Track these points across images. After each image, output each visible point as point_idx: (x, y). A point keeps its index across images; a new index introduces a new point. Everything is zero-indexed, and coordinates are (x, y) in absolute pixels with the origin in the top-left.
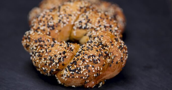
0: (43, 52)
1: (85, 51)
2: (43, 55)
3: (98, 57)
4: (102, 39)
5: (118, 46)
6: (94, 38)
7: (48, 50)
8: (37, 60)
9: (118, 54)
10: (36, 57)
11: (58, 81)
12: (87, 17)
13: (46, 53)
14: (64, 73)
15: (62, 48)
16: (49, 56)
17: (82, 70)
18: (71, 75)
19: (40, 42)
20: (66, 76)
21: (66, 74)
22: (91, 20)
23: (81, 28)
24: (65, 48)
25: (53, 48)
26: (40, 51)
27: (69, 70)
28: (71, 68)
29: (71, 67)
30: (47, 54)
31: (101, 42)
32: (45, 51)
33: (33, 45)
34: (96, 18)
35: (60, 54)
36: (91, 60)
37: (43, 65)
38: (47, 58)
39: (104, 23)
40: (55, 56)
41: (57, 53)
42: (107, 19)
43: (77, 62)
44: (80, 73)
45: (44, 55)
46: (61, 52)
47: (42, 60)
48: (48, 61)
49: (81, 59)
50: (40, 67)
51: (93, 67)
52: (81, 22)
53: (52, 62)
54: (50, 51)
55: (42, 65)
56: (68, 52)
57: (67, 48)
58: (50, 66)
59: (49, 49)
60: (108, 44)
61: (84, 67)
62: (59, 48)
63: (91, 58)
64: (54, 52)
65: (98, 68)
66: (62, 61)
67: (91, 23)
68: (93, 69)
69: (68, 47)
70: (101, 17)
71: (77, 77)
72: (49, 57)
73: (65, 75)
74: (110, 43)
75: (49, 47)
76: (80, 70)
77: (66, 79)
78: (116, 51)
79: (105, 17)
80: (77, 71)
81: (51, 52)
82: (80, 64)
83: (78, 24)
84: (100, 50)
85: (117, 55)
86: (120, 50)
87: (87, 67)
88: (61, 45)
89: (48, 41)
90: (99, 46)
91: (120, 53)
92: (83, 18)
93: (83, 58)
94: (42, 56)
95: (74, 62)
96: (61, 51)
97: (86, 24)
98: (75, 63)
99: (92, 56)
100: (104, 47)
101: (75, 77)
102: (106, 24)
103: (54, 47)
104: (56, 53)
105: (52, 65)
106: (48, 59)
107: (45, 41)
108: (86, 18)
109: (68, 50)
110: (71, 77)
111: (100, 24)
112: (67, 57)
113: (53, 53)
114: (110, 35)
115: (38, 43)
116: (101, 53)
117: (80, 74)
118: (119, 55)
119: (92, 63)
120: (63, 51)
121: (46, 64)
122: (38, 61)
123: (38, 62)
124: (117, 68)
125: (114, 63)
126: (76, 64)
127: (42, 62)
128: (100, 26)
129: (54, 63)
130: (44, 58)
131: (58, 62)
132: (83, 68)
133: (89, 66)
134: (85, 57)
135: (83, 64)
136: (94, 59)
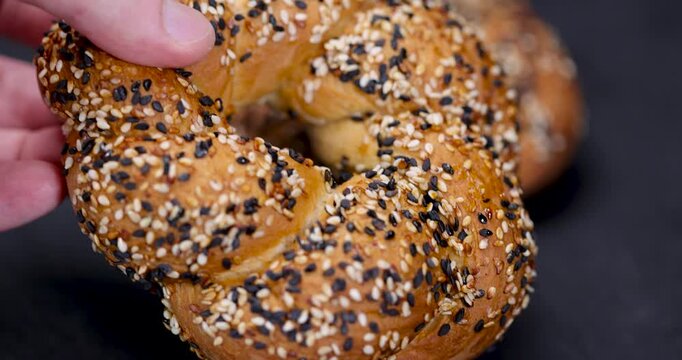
0: (146, 170)
1: (355, 234)
2: (144, 186)
3: (408, 286)
4: (442, 186)
5: (509, 248)
6: (408, 163)
7: (177, 169)
8: (103, 191)
9: (498, 287)
10: (101, 178)
11: (166, 315)
12: (397, 35)
13: (160, 180)
14: (220, 309)
15: (247, 176)
16: (174, 202)
17: (318, 329)
18: (250, 332)
19: (139, 101)
20: (222, 326)
21: (227, 318)
22: (412, 58)
23: (350, 77)
24: (262, 182)
25: (202, 165)
26: (130, 152)
27: (249, 301)
28: (262, 299)
29: (263, 293)
30: (162, 188)
31: (436, 202)
32: (157, 167)
33: (99, 107)
34: (438, 53)
35: (231, 209)
36: (376, 294)
37: (123, 231)
38: (157, 208)
39: (468, 91)
40: (205, 212)
41: (217, 199)
42: (485, 73)
43: (307, 279)
44: (305, 339)
45: (150, 186)
46: (237, 200)
47: (128, 207)
48: (158, 225)
49: (328, 273)
50: (103, 230)
51: (373, 328)
52: (360, 48)
53: (177, 235)
54: (186, 178)
55: (120, 230)
56: (273, 208)
57: (269, 186)
58: (162, 252)
59: (183, 165)
60: (466, 221)
61: (330, 317)
62: (232, 176)
63: (379, 282)
64: (203, 189)
65: (391, 337)
66: (226, 247)
67: (406, 74)
68: (369, 337)
69: (277, 179)
70: (458, 57)
71: (282, 352)
72: (169, 205)
73: (221, 319)
74: (476, 219)
75: (182, 155)
76: (307, 326)
77: (218, 341)
78: (496, 267)
79: (478, 64)
80: (289, 326)
81: (191, 185)
82: (318, 299)
83: (343, 57)
84: (427, 247)
85: (493, 290)
86: (510, 270)
87: (344, 319)
88: (243, 161)
89: (181, 110)
90: (425, 222)
91: (508, 283)
92: (376, 35)
93: (339, 274)
94: (132, 186)
95: (286, 273)
96: (236, 192)
97: (382, 69)
98: (291, 278)
99: (387, 274)
100: (445, 235)
101: (271, 351)
102: (476, 99)
103: (208, 158)
104: (211, 197)
105: (175, 249)
106: (162, 212)
107: (166, 107)
108: (388, 38)
109: (272, 196)
110: (249, 342)
111: (447, 93)
112: (258, 234)
113: (198, 190)
114: (482, 173)
115: (128, 109)
116: (428, 265)
117: (303, 344)
118: (502, 290)
119: (375, 307)
120: (249, 197)
121: (142, 233)
122: (104, 200)
123: (106, 207)
124: (469, 347)
125: (465, 325)
126: (294, 290)
127: (125, 216)
128: (446, 101)
129: (186, 245)
130: (145, 199)
131: (208, 247)
132: (323, 320)
133: (354, 320)
134: (350, 270)
135: (331, 299)
136: (389, 292)
